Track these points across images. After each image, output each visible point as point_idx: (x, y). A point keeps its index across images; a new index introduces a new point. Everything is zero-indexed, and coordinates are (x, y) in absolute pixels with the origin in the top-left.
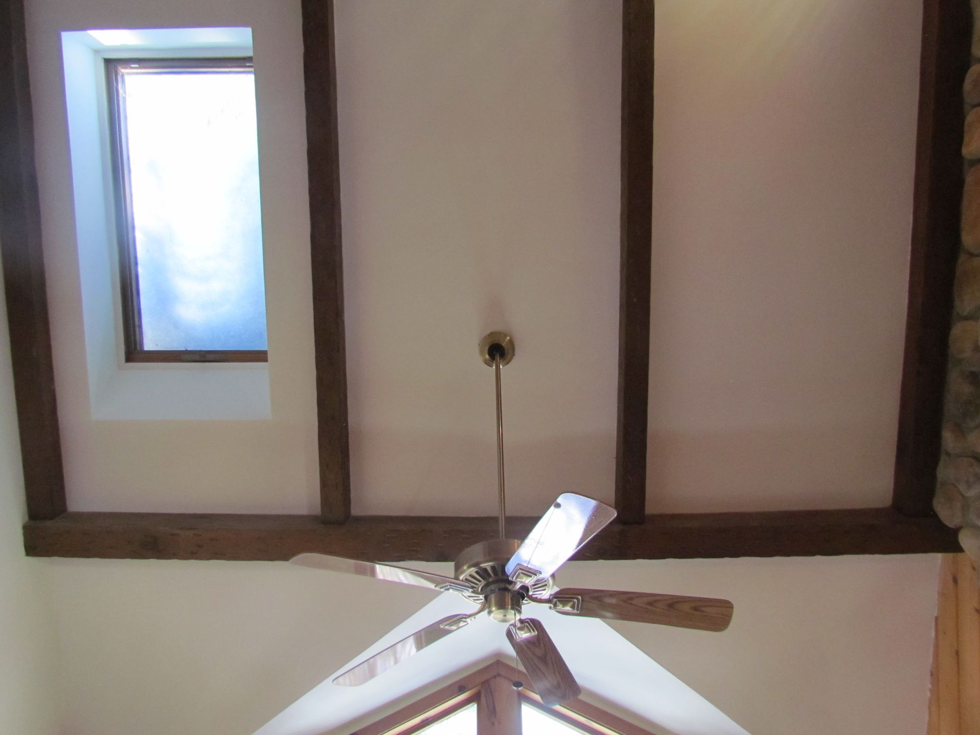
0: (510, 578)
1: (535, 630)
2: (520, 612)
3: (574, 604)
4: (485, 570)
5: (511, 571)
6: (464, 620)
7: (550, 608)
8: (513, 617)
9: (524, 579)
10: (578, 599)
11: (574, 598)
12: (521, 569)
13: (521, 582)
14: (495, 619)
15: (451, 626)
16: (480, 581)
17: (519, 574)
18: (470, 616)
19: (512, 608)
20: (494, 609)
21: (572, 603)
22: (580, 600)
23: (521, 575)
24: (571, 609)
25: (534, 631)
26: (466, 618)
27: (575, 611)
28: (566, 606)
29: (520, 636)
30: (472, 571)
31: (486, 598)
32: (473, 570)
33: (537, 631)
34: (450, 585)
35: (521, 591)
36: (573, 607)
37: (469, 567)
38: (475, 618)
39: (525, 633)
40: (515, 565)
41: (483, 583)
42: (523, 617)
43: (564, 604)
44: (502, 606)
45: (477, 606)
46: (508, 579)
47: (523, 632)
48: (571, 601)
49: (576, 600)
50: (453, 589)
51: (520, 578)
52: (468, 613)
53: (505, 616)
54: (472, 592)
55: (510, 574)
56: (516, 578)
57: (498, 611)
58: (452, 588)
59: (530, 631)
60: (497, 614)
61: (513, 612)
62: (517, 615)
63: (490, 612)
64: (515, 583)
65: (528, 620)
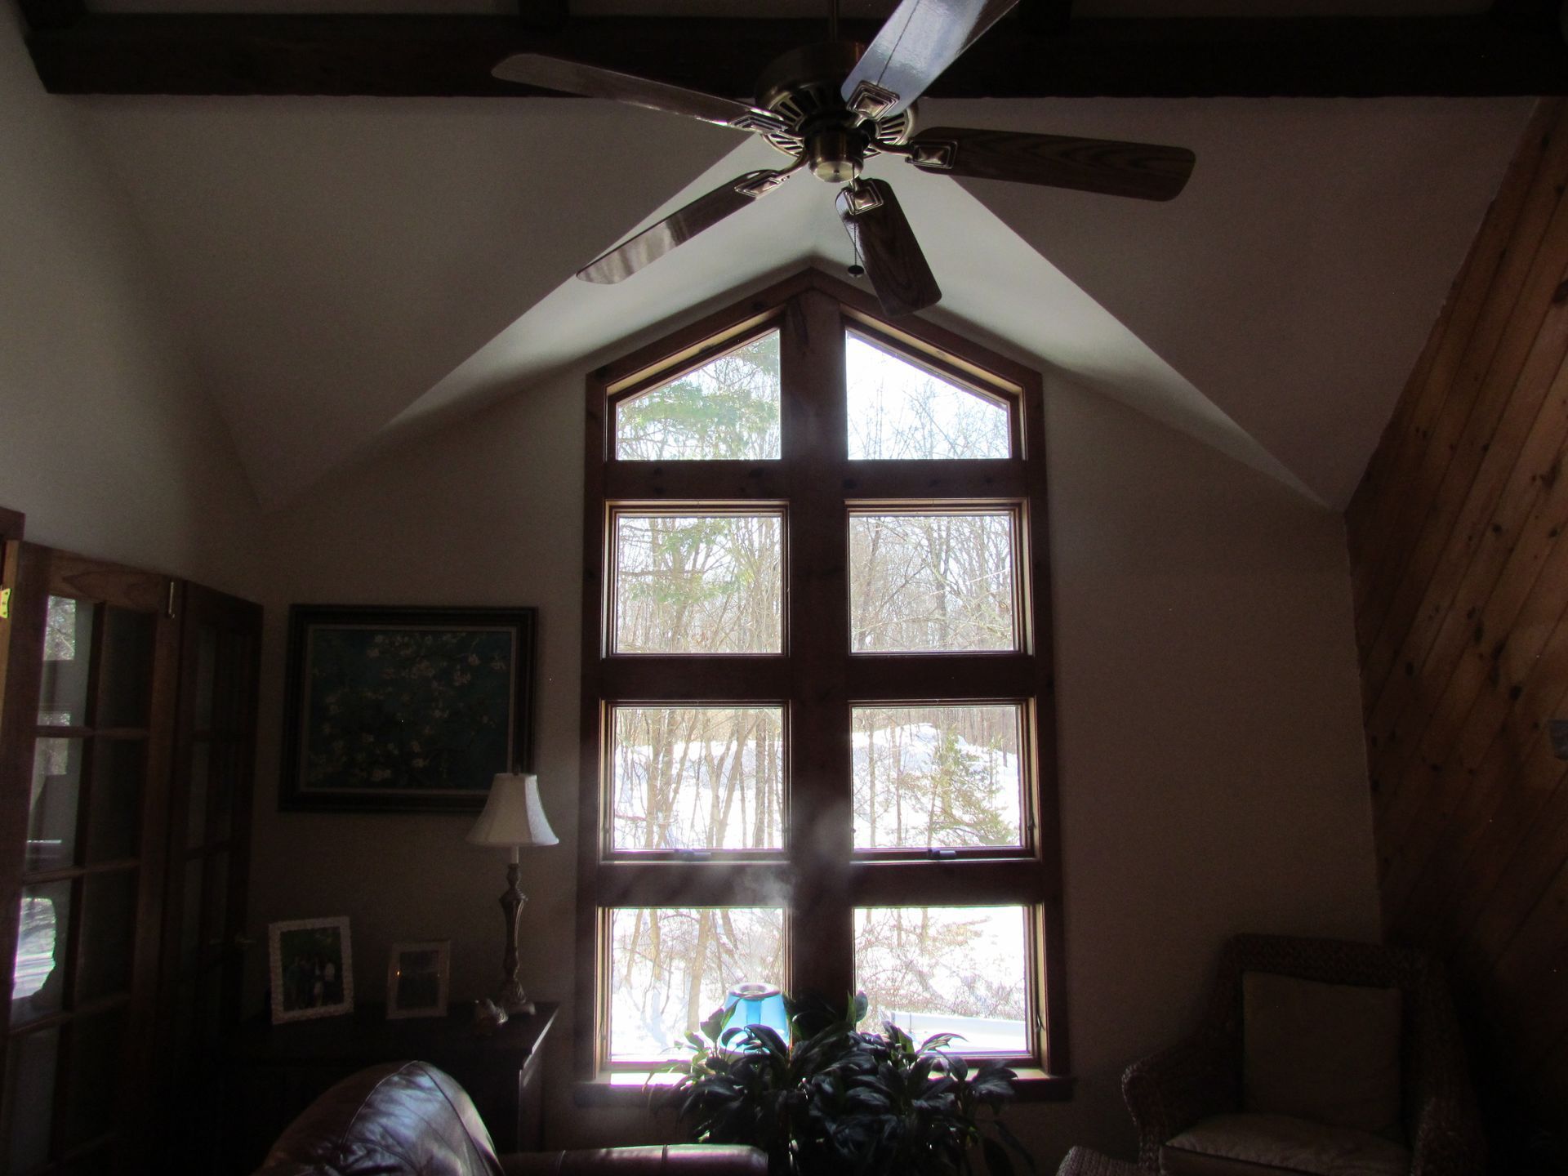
0: (848, 108)
1: (881, 198)
2: (860, 166)
3: (946, 151)
4: (806, 94)
5: (849, 96)
6: (771, 179)
7: (908, 160)
8: (850, 174)
9: (870, 110)
10: (952, 146)
11: (947, 144)
12: (866, 90)
13: (865, 114)
14: (821, 176)
15: (753, 188)
16: (797, 115)
17: (863, 100)
18: (781, 173)
19: (849, 159)
20: (819, 160)
21: (941, 153)
22: (956, 148)
23: (867, 101)
24: (940, 163)
25: (879, 200)
26: (775, 177)
27: (945, 166)
28: (933, 158)
29: (858, 208)
30: (785, 97)
31: (807, 143)
32: (785, 95)
33: (884, 199)
34: (751, 118)
35: (863, 132)
36: (942, 159)
37: (779, 92)
38: (788, 177)
39: (866, 203)
40: (858, 83)
41: (802, 119)
42: (864, 175)
43: (930, 155)
44: (833, 157)
45: (791, 158)
46: (845, 110)
47: (862, 202)
48: (939, 149)
49: (949, 148)
50: (757, 125)
51: (865, 108)
52: (779, 169)
53: (837, 171)
54: (786, 131)
55: (849, 101)
56: (858, 107)
57: (826, 164)
58: (754, 124)
59: (874, 201)
60: (825, 169)
61: (850, 165)
62: (856, 171)
63: (813, 166)
64: (855, 116)
65: (871, 182)
